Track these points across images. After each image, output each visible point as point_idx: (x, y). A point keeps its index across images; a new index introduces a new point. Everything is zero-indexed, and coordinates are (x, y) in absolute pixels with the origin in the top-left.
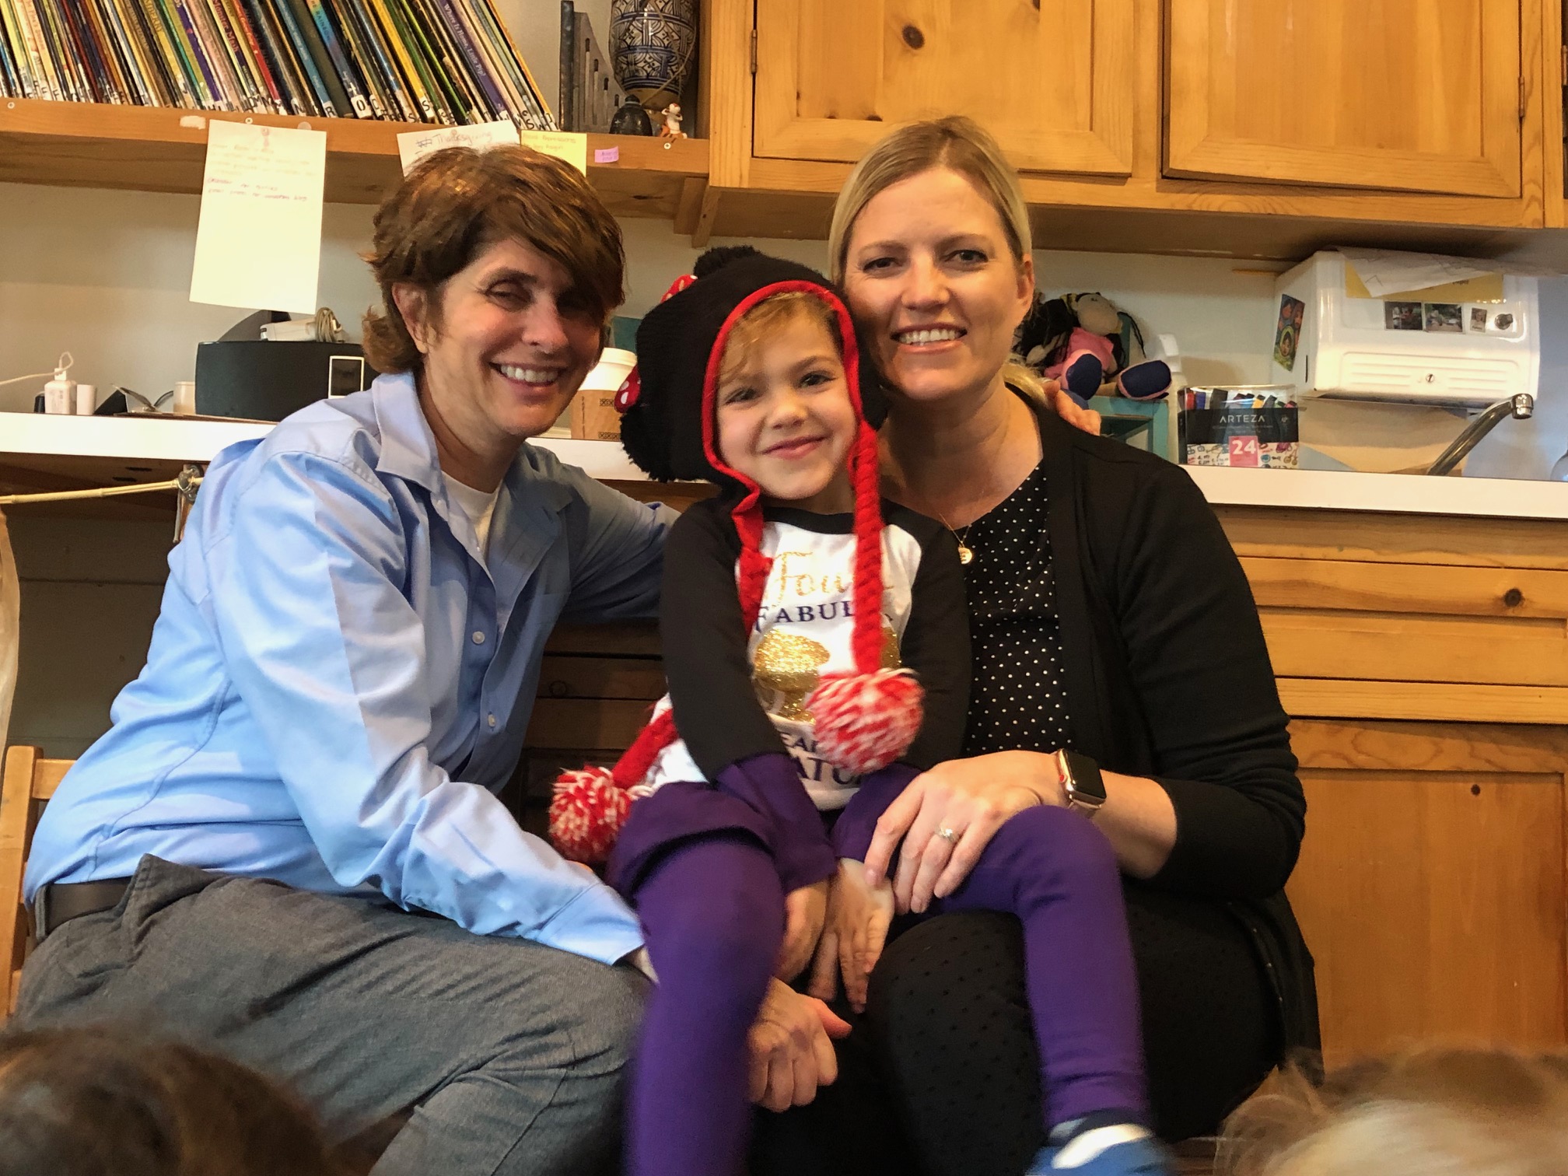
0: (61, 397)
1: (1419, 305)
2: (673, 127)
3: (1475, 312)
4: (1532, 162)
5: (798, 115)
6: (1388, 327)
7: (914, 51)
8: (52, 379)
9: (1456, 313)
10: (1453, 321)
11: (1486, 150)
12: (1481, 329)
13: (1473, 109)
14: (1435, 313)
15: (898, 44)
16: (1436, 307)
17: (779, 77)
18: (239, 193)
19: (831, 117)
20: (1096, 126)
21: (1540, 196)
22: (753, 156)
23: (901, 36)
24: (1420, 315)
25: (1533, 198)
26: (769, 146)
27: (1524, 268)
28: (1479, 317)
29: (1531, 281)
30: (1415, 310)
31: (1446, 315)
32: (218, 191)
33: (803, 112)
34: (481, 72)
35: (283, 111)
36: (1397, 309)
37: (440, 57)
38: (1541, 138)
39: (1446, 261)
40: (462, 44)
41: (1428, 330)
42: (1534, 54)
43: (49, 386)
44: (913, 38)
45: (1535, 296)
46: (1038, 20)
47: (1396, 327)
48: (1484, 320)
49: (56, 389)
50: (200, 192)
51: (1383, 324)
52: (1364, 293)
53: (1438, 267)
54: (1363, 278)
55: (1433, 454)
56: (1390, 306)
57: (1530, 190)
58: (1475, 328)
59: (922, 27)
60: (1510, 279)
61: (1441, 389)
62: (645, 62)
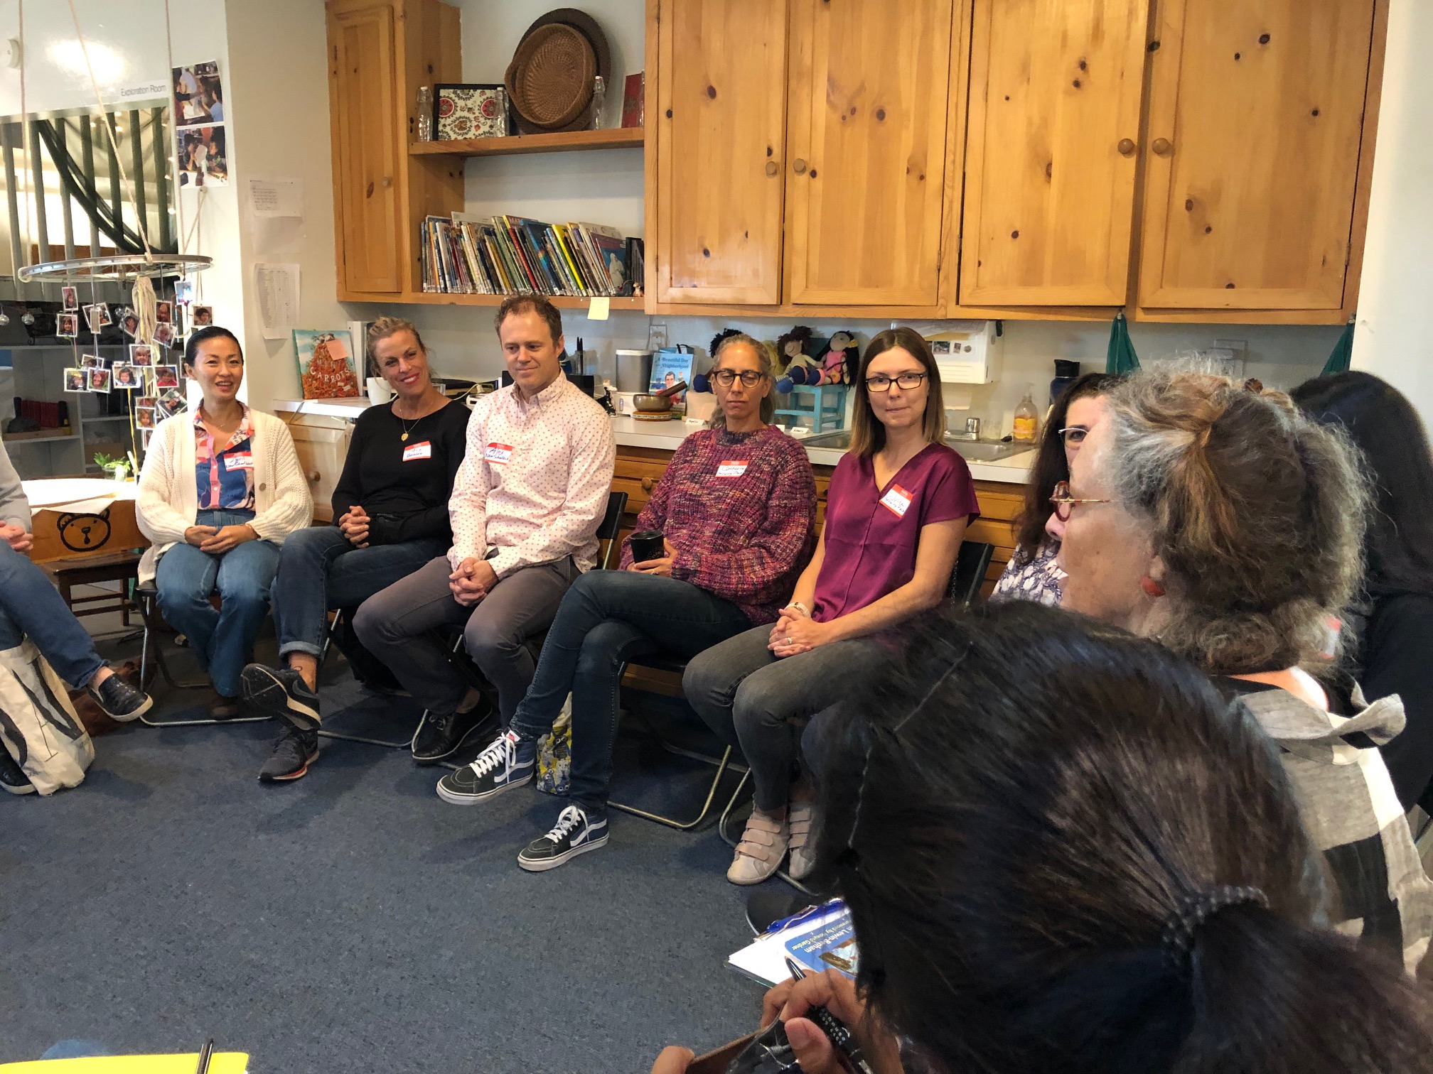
2: (637, 291)
3: (956, 345)
4: (943, 290)
5: (671, 285)
7: (707, 257)
9: (947, 345)
10: (946, 349)
11: (922, 285)
12: (958, 353)
13: (918, 266)
14: (938, 346)
15: (702, 253)
16: (939, 343)
19: (681, 287)
21: (945, 304)
22: (657, 302)
25: (942, 306)
26: (662, 298)
28: (957, 347)
31: (943, 347)
38: (947, 278)
42: (947, 238)
44: (706, 252)
46: (747, 243)
48: (959, 348)
57: (941, 301)
58: (955, 352)
59: (709, 249)
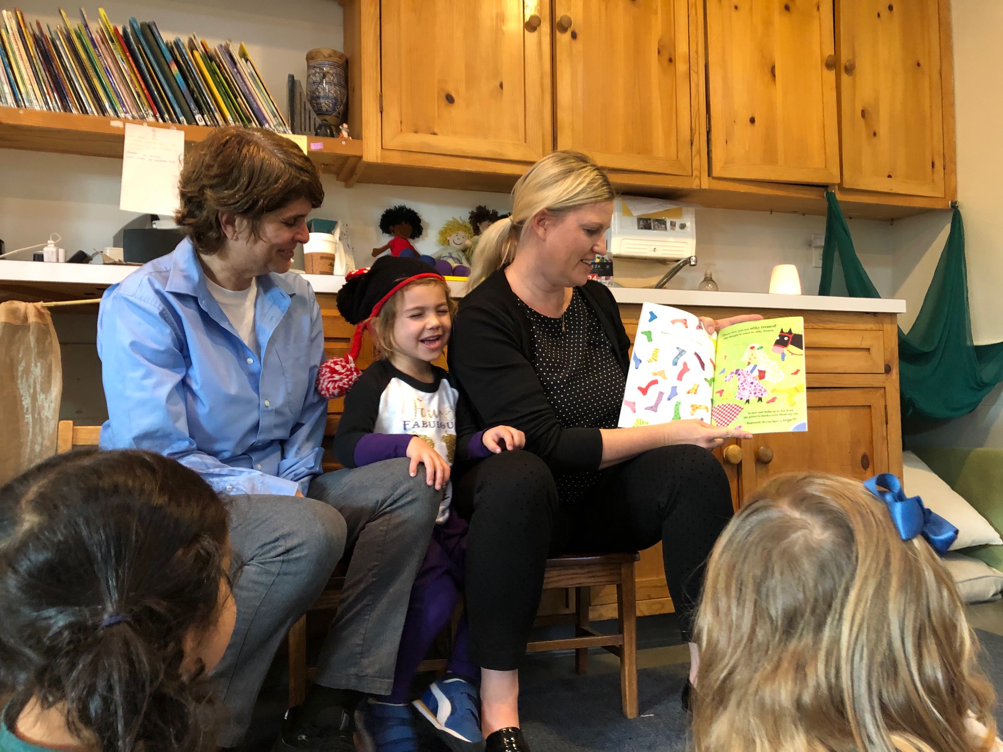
0: (52, 255)
1: (650, 219)
2: (345, 134)
3: (671, 223)
4: (696, 162)
5: (401, 131)
6: (639, 228)
7: (451, 105)
8: (47, 246)
9: (664, 223)
10: (663, 226)
11: (679, 157)
12: (674, 229)
13: (674, 138)
14: (656, 223)
15: (444, 101)
16: (657, 220)
17: (392, 113)
18: (142, 158)
19: (416, 132)
20: (527, 141)
21: (699, 175)
22: (382, 148)
23: (445, 98)
24: (651, 223)
25: (696, 176)
26: (389, 144)
27: (690, 204)
28: (673, 224)
29: (692, 209)
30: (649, 221)
31: (661, 224)
32: (131, 157)
33: (404, 128)
34: (255, 105)
35: (161, 121)
36: (642, 221)
37: (236, 98)
38: (699, 152)
39: (661, 202)
40: (246, 93)
41: (654, 229)
42: (696, 117)
43: (45, 249)
44: (450, 99)
45: (694, 216)
46: (502, 94)
47: (642, 229)
48: (675, 226)
49: (49, 250)
50: (122, 157)
51: (637, 227)
52: (630, 214)
53: (657, 204)
54: (630, 208)
55: (655, 281)
56: (639, 219)
57: (695, 173)
58: (671, 229)
59: (453, 95)
60: (684, 209)
61: (660, 254)
62: (325, 104)
